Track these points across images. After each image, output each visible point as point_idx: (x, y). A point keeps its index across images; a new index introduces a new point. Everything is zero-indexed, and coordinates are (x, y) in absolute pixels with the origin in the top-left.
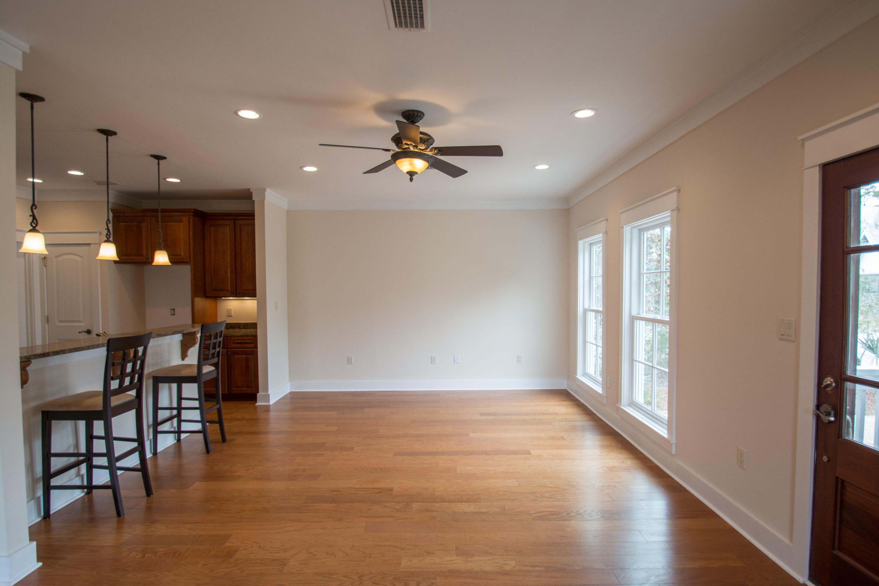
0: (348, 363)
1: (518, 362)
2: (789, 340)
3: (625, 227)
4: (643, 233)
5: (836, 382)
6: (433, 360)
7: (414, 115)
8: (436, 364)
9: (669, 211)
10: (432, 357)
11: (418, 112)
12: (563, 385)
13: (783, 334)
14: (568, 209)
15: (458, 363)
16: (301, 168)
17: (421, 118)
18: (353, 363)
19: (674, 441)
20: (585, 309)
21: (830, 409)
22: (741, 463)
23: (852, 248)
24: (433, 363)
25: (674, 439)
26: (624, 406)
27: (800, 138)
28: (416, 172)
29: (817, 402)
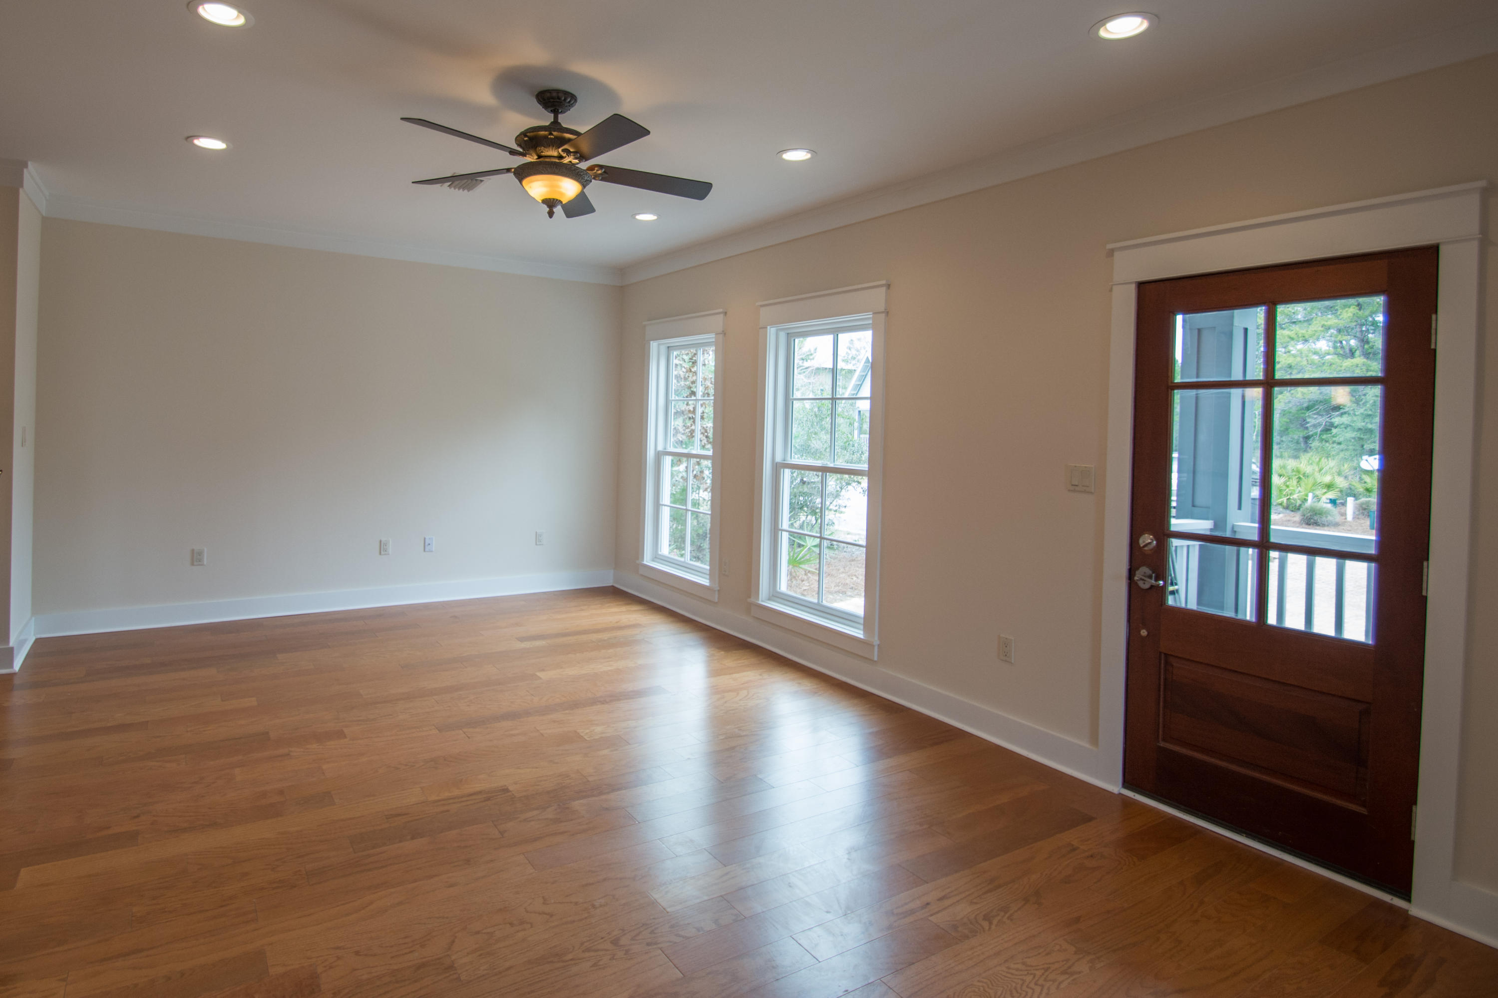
0: (193, 564)
1: (538, 543)
2: (1085, 492)
3: (768, 327)
4: (793, 339)
5: (1157, 540)
6: (382, 548)
7: (559, 98)
8: (389, 554)
9: (871, 313)
10: (381, 541)
11: (567, 93)
12: (607, 579)
13: (1077, 484)
14: (622, 287)
15: (432, 551)
16: (189, 138)
17: (571, 105)
18: (205, 563)
19: (876, 641)
20: (659, 452)
21: (1151, 572)
22: (1006, 655)
23: (1176, 383)
24: (382, 553)
25: (876, 638)
26: (762, 601)
27: (1110, 246)
28: (560, 201)
29: (1129, 566)
